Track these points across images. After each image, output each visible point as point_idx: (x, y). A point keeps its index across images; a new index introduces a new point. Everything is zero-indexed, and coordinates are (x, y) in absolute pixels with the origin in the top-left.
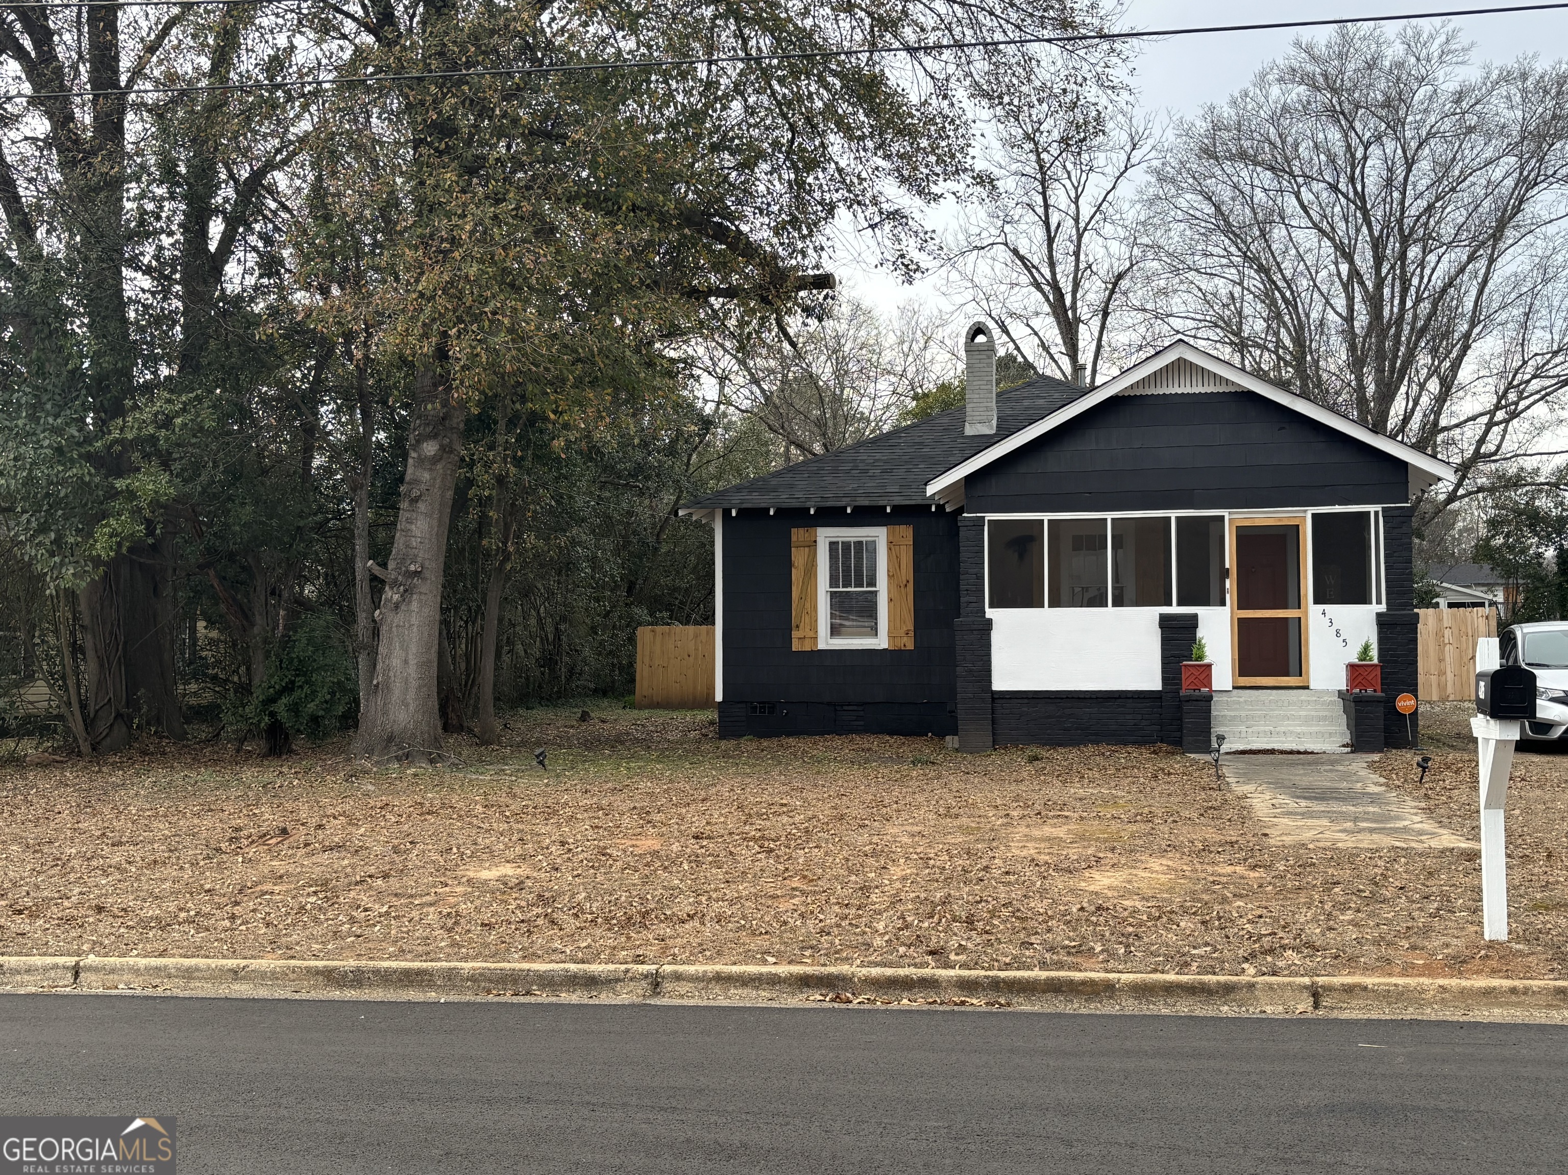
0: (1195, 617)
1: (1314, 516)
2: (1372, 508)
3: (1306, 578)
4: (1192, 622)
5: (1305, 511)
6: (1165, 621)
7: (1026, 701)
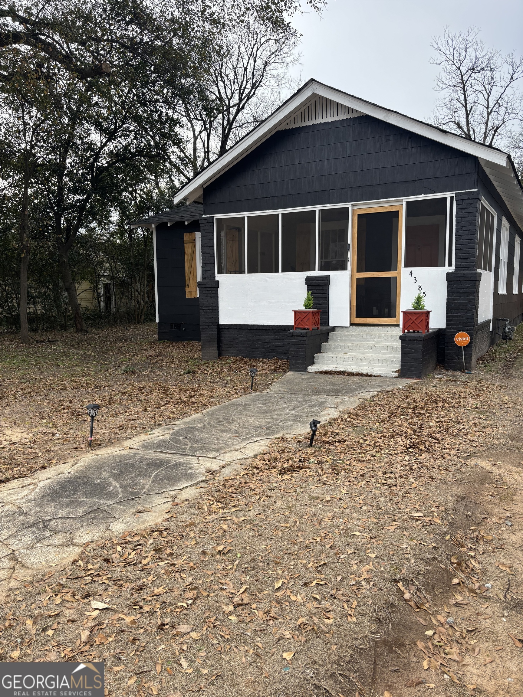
0: (328, 278)
1: (408, 203)
2: (448, 195)
3: (401, 249)
4: (325, 282)
5: (402, 201)
6: (309, 281)
7: (236, 331)
